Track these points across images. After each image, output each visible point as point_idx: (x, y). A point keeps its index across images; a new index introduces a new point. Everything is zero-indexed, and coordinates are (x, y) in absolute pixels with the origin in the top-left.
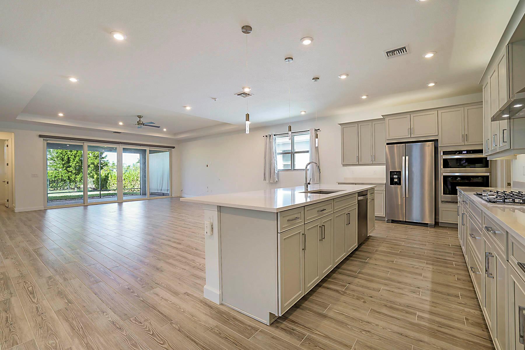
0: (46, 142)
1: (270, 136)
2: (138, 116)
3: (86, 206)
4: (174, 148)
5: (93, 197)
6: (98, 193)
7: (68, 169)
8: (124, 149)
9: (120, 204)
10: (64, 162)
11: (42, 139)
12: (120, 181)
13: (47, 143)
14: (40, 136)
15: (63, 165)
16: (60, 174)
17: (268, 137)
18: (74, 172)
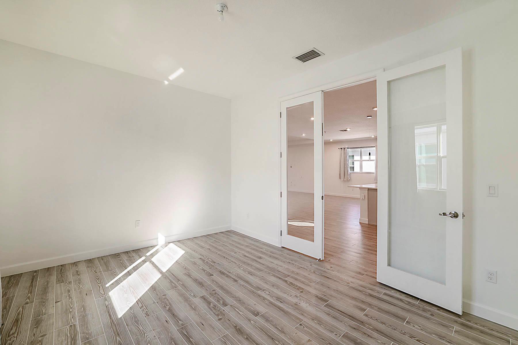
1: (344, 148)
17: (343, 150)
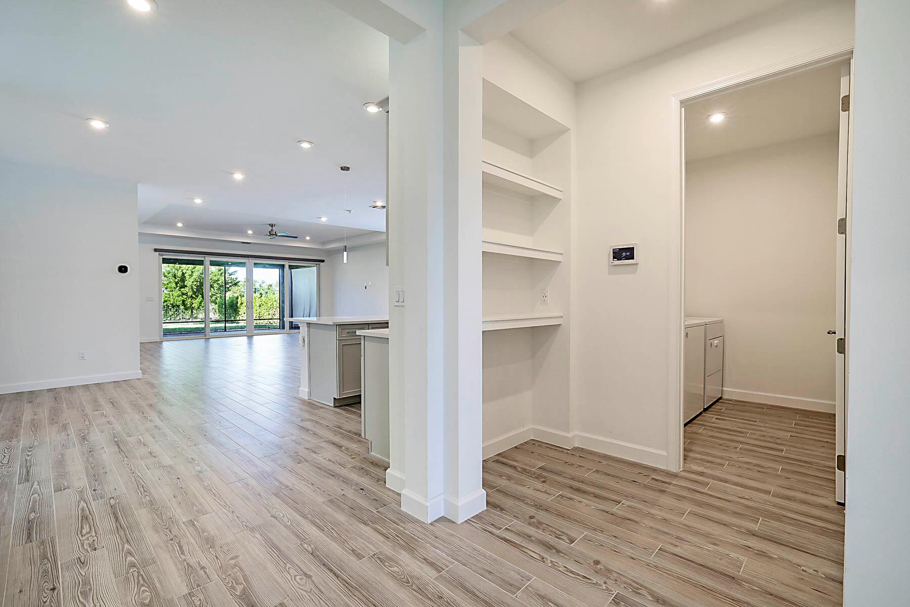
0: (161, 258)
2: (269, 224)
3: (207, 339)
4: (323, 261)
5: (216, 330)
6: (223, 325)
7: (182, 289)
8: (255, 264)
9: (250, 337)
10: (176, 280)
11: (157, 253)
12: (250, 307)
13: (163, 258)
14: (156, 250)
15: (176, 284)
16: (171, 297)
18: (190, 294)
